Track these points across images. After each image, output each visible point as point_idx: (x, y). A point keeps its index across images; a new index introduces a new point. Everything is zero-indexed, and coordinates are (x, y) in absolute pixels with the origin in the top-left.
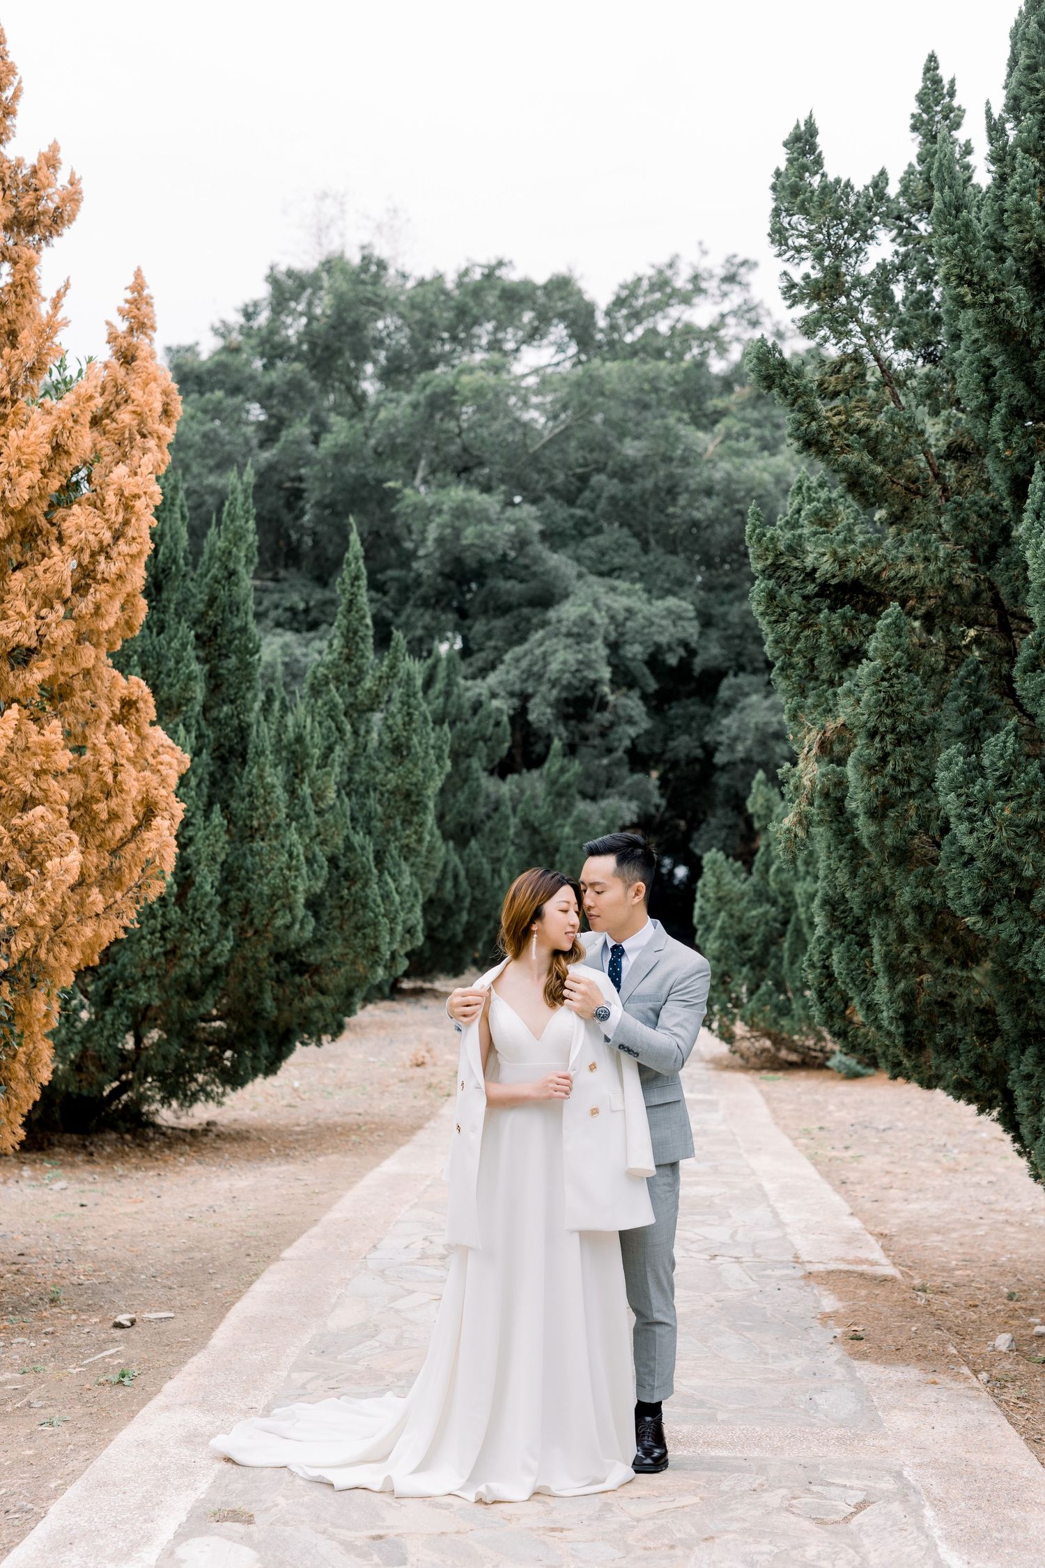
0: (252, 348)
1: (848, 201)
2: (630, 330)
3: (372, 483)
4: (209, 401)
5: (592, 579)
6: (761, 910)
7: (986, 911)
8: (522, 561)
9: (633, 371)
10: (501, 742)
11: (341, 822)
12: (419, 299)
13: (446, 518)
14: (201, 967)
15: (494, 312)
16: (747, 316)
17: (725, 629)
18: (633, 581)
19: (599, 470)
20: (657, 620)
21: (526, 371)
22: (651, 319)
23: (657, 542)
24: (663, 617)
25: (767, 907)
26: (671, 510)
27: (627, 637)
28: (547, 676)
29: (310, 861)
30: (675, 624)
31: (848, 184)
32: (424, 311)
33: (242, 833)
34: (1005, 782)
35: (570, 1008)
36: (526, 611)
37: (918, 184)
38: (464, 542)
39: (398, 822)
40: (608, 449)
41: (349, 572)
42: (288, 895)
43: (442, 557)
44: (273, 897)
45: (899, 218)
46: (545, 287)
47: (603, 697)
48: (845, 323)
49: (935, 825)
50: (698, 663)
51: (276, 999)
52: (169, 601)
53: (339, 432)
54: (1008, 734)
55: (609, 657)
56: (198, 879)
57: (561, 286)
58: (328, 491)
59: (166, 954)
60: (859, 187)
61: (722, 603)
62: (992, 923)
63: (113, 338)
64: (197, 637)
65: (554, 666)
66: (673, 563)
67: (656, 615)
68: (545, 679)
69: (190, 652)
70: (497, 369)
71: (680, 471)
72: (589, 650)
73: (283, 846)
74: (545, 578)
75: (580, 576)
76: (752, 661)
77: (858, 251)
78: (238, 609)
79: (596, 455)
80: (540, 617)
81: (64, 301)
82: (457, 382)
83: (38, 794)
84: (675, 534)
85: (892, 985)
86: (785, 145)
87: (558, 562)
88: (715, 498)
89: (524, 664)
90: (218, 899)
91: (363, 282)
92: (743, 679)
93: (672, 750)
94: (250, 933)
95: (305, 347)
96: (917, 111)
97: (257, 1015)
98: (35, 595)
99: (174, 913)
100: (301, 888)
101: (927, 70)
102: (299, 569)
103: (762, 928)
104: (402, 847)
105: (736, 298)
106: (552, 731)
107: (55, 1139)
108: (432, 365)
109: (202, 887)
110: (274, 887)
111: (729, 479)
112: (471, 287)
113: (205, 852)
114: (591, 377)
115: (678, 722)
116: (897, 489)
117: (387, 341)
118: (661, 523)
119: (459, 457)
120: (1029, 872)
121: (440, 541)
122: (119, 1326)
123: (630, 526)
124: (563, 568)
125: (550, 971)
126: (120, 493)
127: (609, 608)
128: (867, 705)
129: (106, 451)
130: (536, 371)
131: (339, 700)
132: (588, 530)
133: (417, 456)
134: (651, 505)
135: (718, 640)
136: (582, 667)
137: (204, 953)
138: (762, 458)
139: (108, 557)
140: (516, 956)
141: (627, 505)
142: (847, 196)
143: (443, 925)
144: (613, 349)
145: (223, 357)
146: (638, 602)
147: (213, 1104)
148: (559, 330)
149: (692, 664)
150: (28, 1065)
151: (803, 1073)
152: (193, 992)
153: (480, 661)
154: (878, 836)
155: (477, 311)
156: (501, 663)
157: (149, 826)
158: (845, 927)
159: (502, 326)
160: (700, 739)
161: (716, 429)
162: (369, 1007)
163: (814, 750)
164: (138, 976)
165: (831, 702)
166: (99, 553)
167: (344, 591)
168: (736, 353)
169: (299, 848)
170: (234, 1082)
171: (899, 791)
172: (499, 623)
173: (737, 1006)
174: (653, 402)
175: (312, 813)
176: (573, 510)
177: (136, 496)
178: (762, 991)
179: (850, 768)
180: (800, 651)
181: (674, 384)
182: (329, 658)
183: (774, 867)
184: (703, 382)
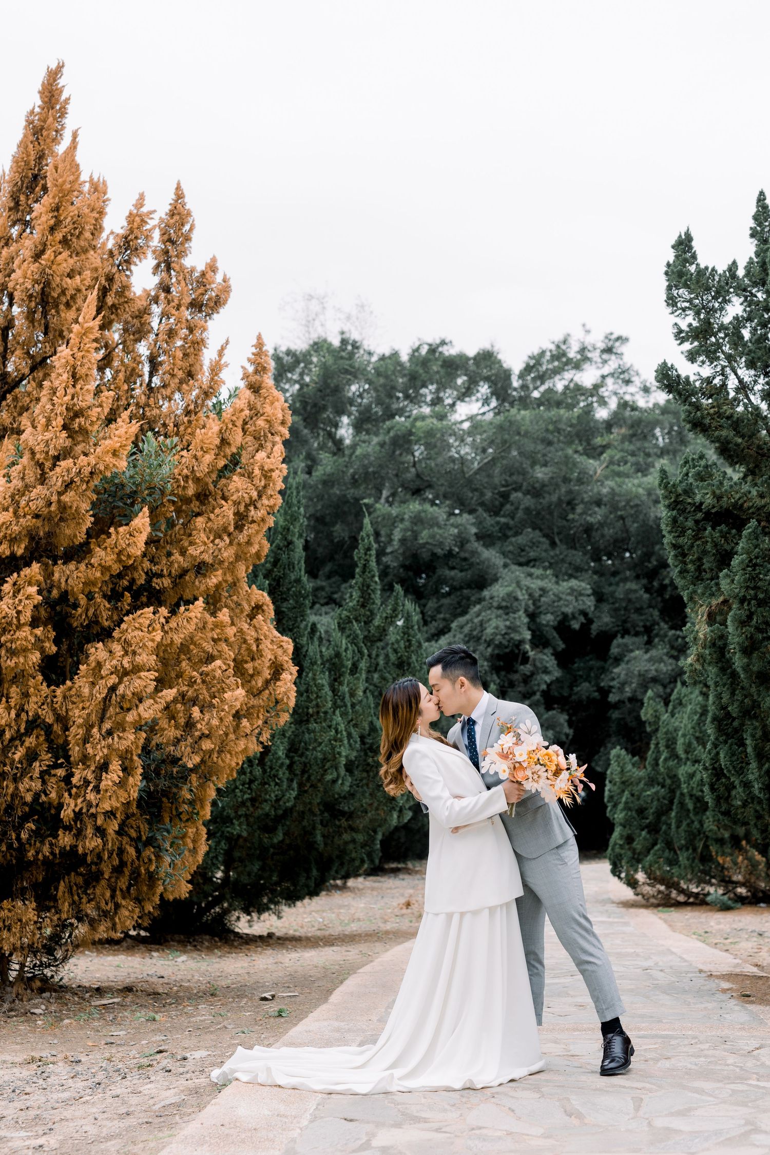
1: (714, 279)
2: (536, 388)
3: (352, 501)
5: (515, 567)
8: (463, 555)
9: (541, 417)
12: (382, 369)
13: (407, 524)
14: (276, 809)
15: (437, 377)
16: (622, 376)
17: (613, 603)
18: (545, 569)
19: (515, 490)
20: (563, 596)
21: (464, 418)
22: (552, 381)
23: (561, 540)
24: (569, 594)
25: (657, 788)
26: (571, 516)
27: (542, 609)
28: (484, 638)
29: (349, 736)
30: (577, 600)
31: (713, 269)
32: (387, 377)
36: (466, 592)
37: (757, 269)
38: (421, 541)
40: (524, 473)
41: (364, 545)
42: (335, 758)
43: (404, 553)
44: (325, 759)
45: (745, 290)
46: (475, 358)
47: (526, 653)
48: (715, 352)
50: (595, 628)
51: (323, 836)
53: (327, 465)
55: (529, 623)
56: (273, 748)
57: (487, 358)
58: (319, 507)
59: (252, 799)
60: (720, 271)
61: (610, 585)
63: (246, 376)
64: (269, 585)
65: (489, 631)
66: (574, 555)
67: (563, 593)
68: (482, 640)
70: (442, 417)
71: (577, 488)
72: (515, 618)
73: (330, 726)
74: (480, 567)
75: (505, 566)
76: (634, 626)
77: (722, 309)
78: (294, 568)
79: (514, 478)
80: (477, 596)
81: (226, 352)
82: (413, 425)
83: (216, 653)
84: (575, 534)
86: (673, 247)
87: (491, 556)
88: (603, 507)
89: (466, 630)
90: (287, 762)
91: (342, 358)
92: (628, 640)
93: (576, 694)
94: (308, 787)
95: (299, 404)
96: (753, 225)
97: (311, 846)
98: (211, 531)
99: (258, 771)
100: (344, 754)
101: (759, 200)
103: (655, 803)
105: (613, 364)
106: (489, 679)
108: (392, 416)
109: (276, 753)
110: (324, 753)
111: (613, 493)
112: (421, 359)
114: (510, 422)
115: (581, 673)
116: (752, 452)
117: (358, 400)
118: (564, 527)
119: (413, 481)
121: (403, 541)
122: (264, 999)
123: (541, 530)
124: (493, 560)
126: (262, 468)
127: (528, 588)
128: (739, 582)
129: (250, 443)
130: (469, 419)
131: (359, 632)
132: (510, 533)
133: (384, 481)
134: (555, 514)
135: (609, 611)
136: (510, 631)
137: (278, 800)
138: (637, 478)
139: (256, 507)
141: (538, 513)
142: (714, 276)
144: (524, 402)
146: (548, 584)
147: (274, 918)
148: (484, 389)
149: (590, 629)
150: (194, 841)
151: (689, 908)
152: (270, 829)
153: (433, 627)
154: (748, 666)
155: (424, 376)
156: (449, 630)
157: (279, 679)
158: (727, 735)
159: (442, 387)
160: (597, 685)
161: (602, 458)
162: (361, 879)
163: (705, 617)
164: (233, 815)
165: (714, 589)
166: (250, 505)
167: (360, 558)
168: (613, 404)
169: (342, 727)
170: (293, 897)
171: (760, 636)
172: (446, 601)
173: (639, 861)
174: (556, 440)
175: (349, 705)
176: (498, 519)
177: (272, 470)
178: (656, 848)
179: (729, 622)
180: (691, 561)
181: (571, 426)
182: (351, 604)
183: (663, 757)
184: (592, 424)
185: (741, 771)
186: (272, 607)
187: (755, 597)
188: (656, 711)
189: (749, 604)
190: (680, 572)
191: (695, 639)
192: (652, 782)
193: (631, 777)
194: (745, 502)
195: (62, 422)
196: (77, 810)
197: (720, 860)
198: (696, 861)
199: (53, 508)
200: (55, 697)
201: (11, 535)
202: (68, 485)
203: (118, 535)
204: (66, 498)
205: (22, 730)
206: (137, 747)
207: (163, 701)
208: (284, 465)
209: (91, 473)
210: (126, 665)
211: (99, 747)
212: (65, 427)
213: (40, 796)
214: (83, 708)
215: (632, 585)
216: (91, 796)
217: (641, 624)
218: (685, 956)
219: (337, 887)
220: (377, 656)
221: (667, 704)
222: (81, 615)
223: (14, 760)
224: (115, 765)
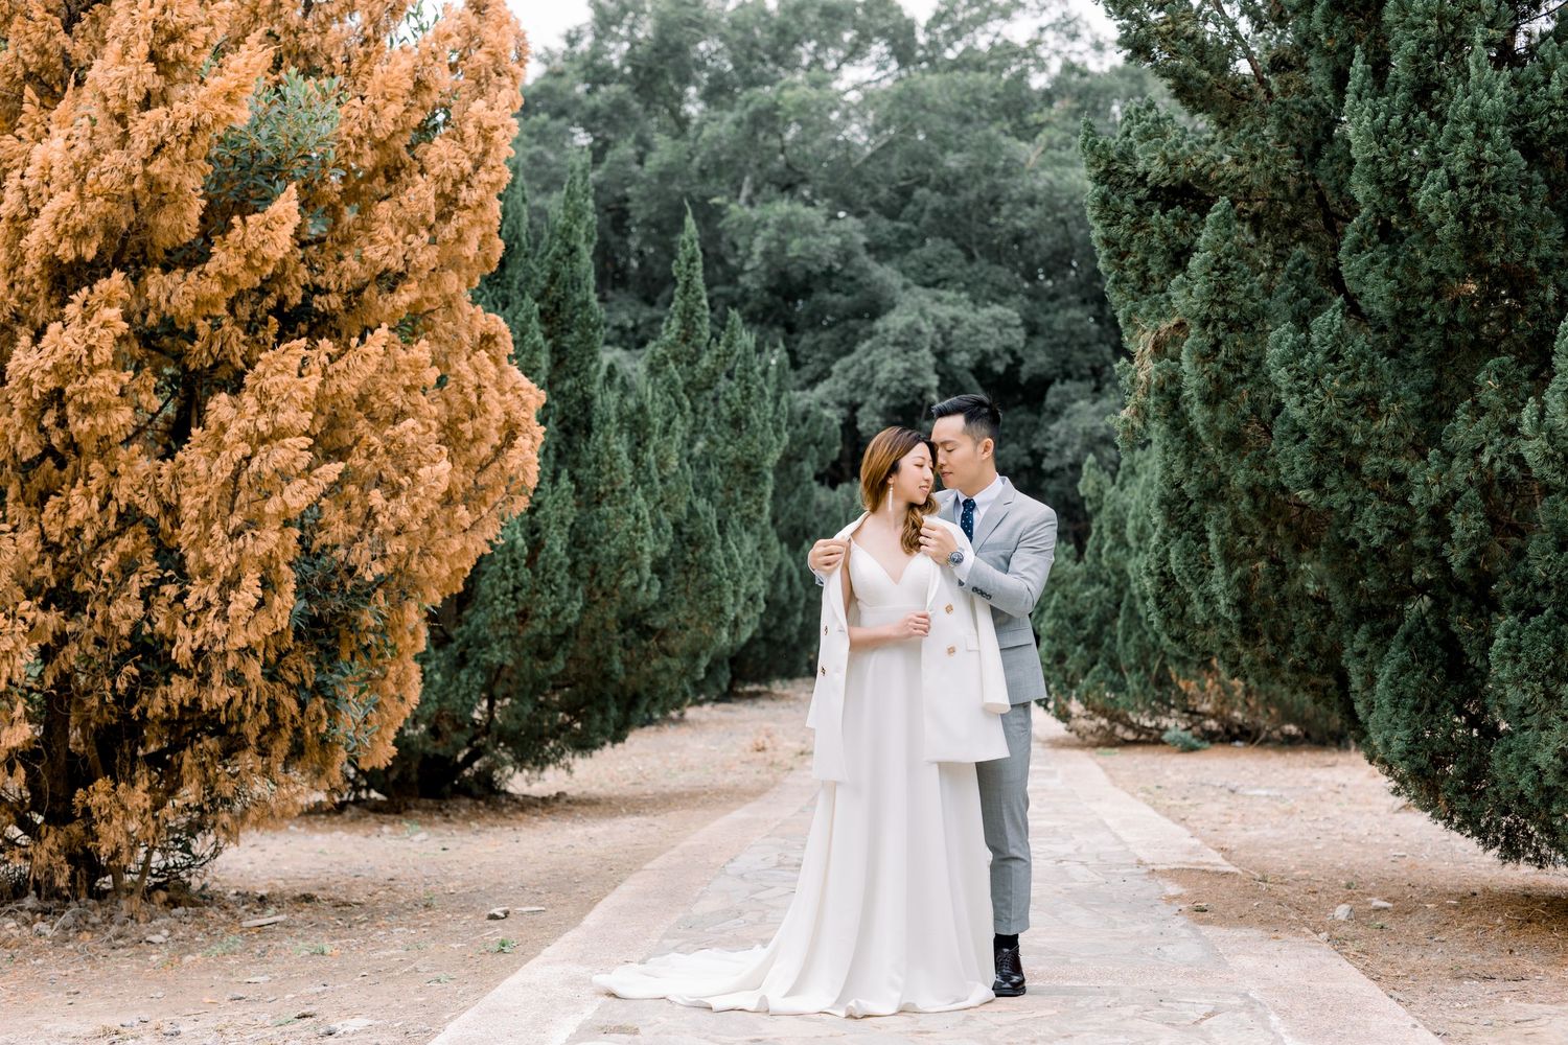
0: (576, 72)
2: (950, 46)
3: (698, 199)
4: (534, 124)
5: (918, 289)
6: (1094, 590)
7: (1317, 484)
8: (847, 273)
9: (954, 84)
10: (831, 446)
11: (683, 488)
12: (740, 20)
13: (771, 231)
14: (552, 628)
15: (815, 30)
16: (1066, 29)
17: (1050, 337)
18: (959, 291)
19: (920, 184)
20: (983, 328)
21: (848, 86)
22: (971, 35)
23: (981, 253)
24: (990, 325)
25: (1099, 587)
26: (994, 220)
27: (954, 345)
28: (875, 385)
29: (657, 525)
30: (1000, 332)
32: (745, 31)
33: (589, 498)
34: (1334, 357)
35: (926, 554)
36: (852, 323)
38: (790, 254)
39: (739, 493)
40: (930, 162)
41: (685, 254)
42: (636, 556)
43: (768, 271)
44: (621, 558)
49: (1267, 409)
50: (1025, 371)
51: (625, 663)
52: (513, 277)
53: (663, 151)
54: (1335, 311)
55: (936, 365)
56: (548, 542)
57: (881, 3)
58: (654, 209)
59: (518, 615)
61: (1047, 312)
62: (1324, 494)
64: (542, 312)
65: (883, 375)
66: (997, 273)
67: (982, 324)
68: (873, 389)
69: (535, 323)
70: (820, 85)
71: (1002, 181)
72: (916, 358)
73: (629, 511)
74: (871, 289)
75: (906, 287)
76: (1078, 368)
78: (579, 285)
79: (918, 167)
80: (867, 328)
82: (779, 97)
83: (407, 408)
84: (999, 244)
85: (1229, 572)
87: (885, 274)
88: (1037, 207)
89: (852, 374)
90: (568, 562)
91: (685, 4)
92: (1069, 386)
94: (598, 596)
95: (628, 70)
97: (606, 677)
98: (401, 223)
99: (525, 574)
100: (647, 549)
102: (627, 290)
103: (1096, 608)
104: (743, 517)
105: (1054, 11)
107: (411, 803)
108: (755, 84)
109: (551, 549)
110: (621, 549)
111: (1051, 188)
112: (791, 8)
113: (554, 515)
114: (912, 90)
116: (1223, 94)
117: (709, 62)
118: (985, 234)
119: (783, 174)
120: (1358, 440)
121: (766, 254)
122: (493, 917)
123: (954, 239)
124: (889, 280)
125: (906, 522)
126: (479, 126)
127: (935, 317)
128: (1200, 294)
129: (462, 88)
130: (856, 87)
131: (677, 376)
132: (911, 243)
133: (742, 173)
134: (974, 217)
135: (1044, 348)
136: (910, 376)
137: (555, 614)
139: (469, 186)
140: (874, 510)
141: (951, 216)
143: (778, 627)
144: (933, 64)
145: (549, 82)
146: (963, 311)
147: (562, 773)
148: (879, 48)
149: (1018, 372)
150: (399, 684)
151: (1139, 749)
152: (544, 655)
153: (807, 372)
154: (1212, 422)
155: (797, 30)
156: (830, 374)
157: (512, 446)
158: (1181, 525)
159: (823, 45)
160: (1028, 446)
161: (1037, 140)
162: (707, 707)
163: (1149, 349)
164: (492, 636)
165: (1164, 306)
166: (461, 182)
167: (680, 273)
168: (1055, 66)
169: (645, 512)
170: (584, 745)
171: (1231, 377)
172: (826, 336)
173: (1072, 685)
174: (975, 116)
175: (657, 480)
176: (896, 224)
177: (494, 128)
178: (1096, 668)
179: (1184, 356)
180: (1132, 265)
181: (996, 96)
182: (668, 338)
183: (1106, 546)
184: (1024, 93)
185: (1200, 579)
186: (509, 337)
187: (1225, 318)
188: (1098, 483)
189: (1215, 327)
190: (1115, 282)
191: (1133, 381)
192: (1092, 578)
193: (1064, 572)
194: (1213, 170)
195: (147, 50)
196: (195, 646)
197: (1182, 685)
198: (1150, 686)
199: (137, 185)
200: (160, 476)
201: (74, 227)
202: (158, 149)
203: (247, 230)
204: (154, 169)
205: (111, 527)
206: (286, 549)
207: (322, 482)
208: (515, 121)
209: (193, 129)
210: (263, 428)
211: (223, 552)
212: (152, 56)
213: (142, 627)
214: (198, 494)
215: (1075, 313)
216: (218, 628)
217: (1087, 365)
218: (1122, 833)
219: (672, 721)
220: (706, 410)
221: (1113, 475)
222: (200, 352)
223: (100, 572)
224: (251, 580)
